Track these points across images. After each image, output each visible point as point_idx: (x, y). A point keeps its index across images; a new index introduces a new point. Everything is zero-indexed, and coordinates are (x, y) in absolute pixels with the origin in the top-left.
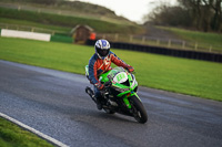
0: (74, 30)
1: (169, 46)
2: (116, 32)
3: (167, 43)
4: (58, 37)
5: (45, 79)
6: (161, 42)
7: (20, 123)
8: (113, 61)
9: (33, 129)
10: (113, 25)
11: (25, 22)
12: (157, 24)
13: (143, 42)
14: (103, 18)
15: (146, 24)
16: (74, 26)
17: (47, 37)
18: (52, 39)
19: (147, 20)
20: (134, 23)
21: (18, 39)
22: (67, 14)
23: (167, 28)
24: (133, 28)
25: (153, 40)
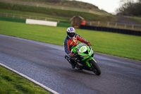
0: (72, 19)
1: (132, 29)
2: (98, 20)
3: (131, 27)
4: (62, 24)
5: (52, 51)
6: (127, 26)
7: (34, 81)
8: (78, 39)
9: (42, 85)
10: (97, 16)
11: (41, 14)
12: (125, 14)
13: (116, 27)
14: (90, 11)
15: (117, 15)
16: (72, 17)
17: (54, 24)
18: (58, 25)
19: (119, 12)
20: (111, 14)
21: (37, 25)
22: (67, 9)
23: (131, 17)
24: (109, 17)
25: (122, 25)
